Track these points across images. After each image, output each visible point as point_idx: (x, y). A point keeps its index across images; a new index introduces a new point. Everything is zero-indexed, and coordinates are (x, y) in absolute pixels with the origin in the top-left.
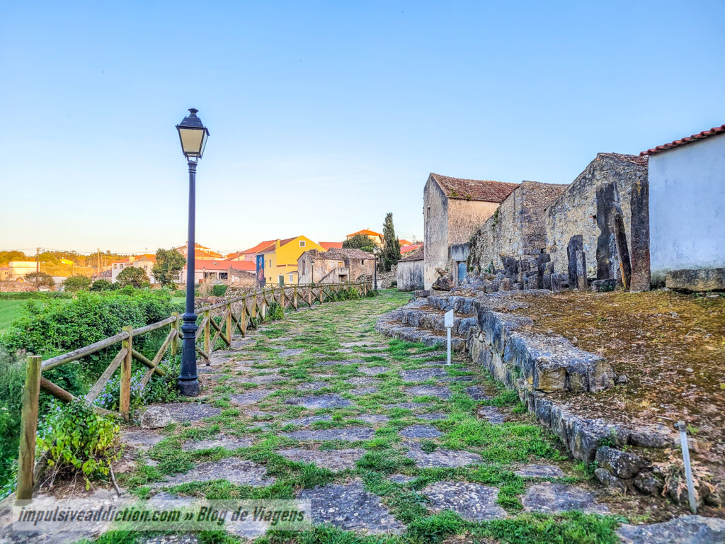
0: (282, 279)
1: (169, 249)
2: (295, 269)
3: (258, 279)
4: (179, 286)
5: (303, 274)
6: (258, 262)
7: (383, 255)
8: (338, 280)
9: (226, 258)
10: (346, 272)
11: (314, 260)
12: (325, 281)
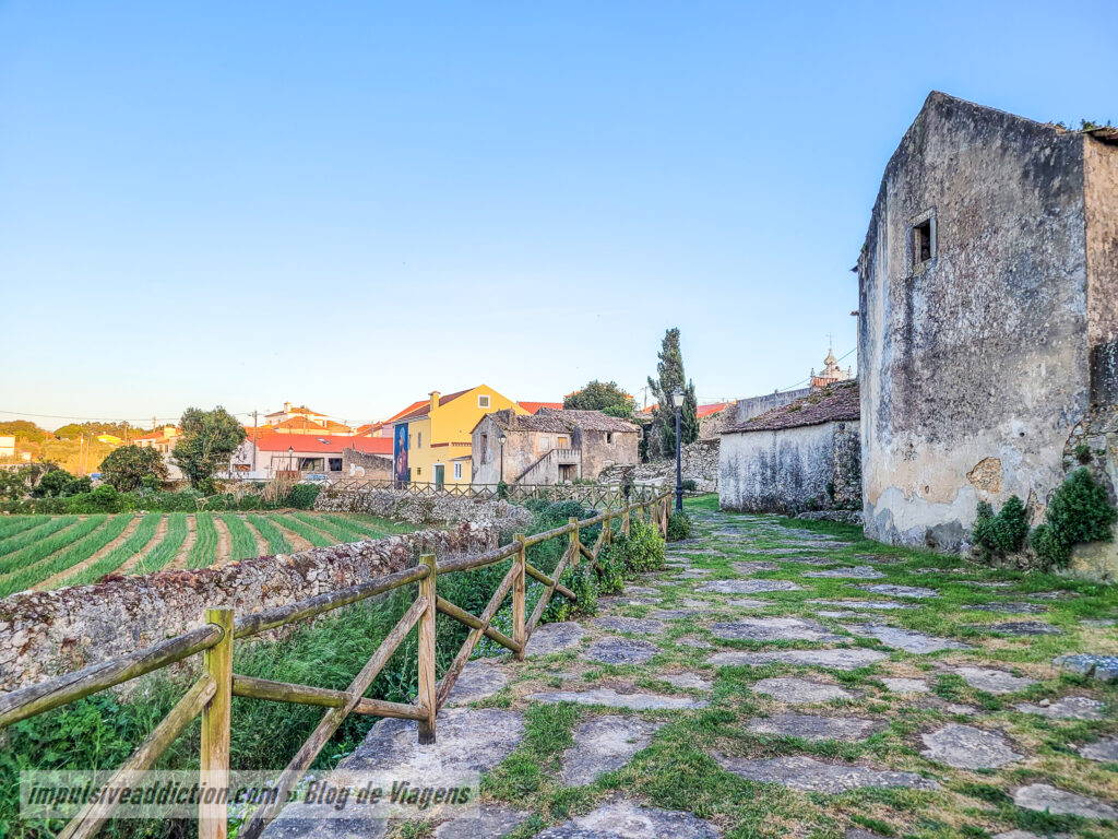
0: (440, 471)
1: (210, 410)
2: (467, 451)
3: (396, 472)
4: (227, 486)
5: (483, 462)
6: (398, 438)
7: (659, 422)
8: (556, 477)
9: (356, 433)
10: (574, 458)
11: (505, 433)
12: (529, 478)
